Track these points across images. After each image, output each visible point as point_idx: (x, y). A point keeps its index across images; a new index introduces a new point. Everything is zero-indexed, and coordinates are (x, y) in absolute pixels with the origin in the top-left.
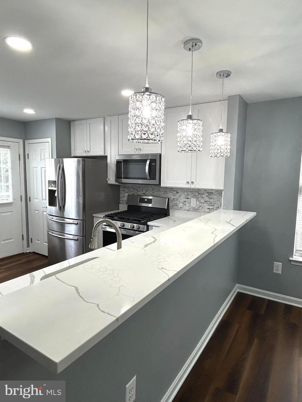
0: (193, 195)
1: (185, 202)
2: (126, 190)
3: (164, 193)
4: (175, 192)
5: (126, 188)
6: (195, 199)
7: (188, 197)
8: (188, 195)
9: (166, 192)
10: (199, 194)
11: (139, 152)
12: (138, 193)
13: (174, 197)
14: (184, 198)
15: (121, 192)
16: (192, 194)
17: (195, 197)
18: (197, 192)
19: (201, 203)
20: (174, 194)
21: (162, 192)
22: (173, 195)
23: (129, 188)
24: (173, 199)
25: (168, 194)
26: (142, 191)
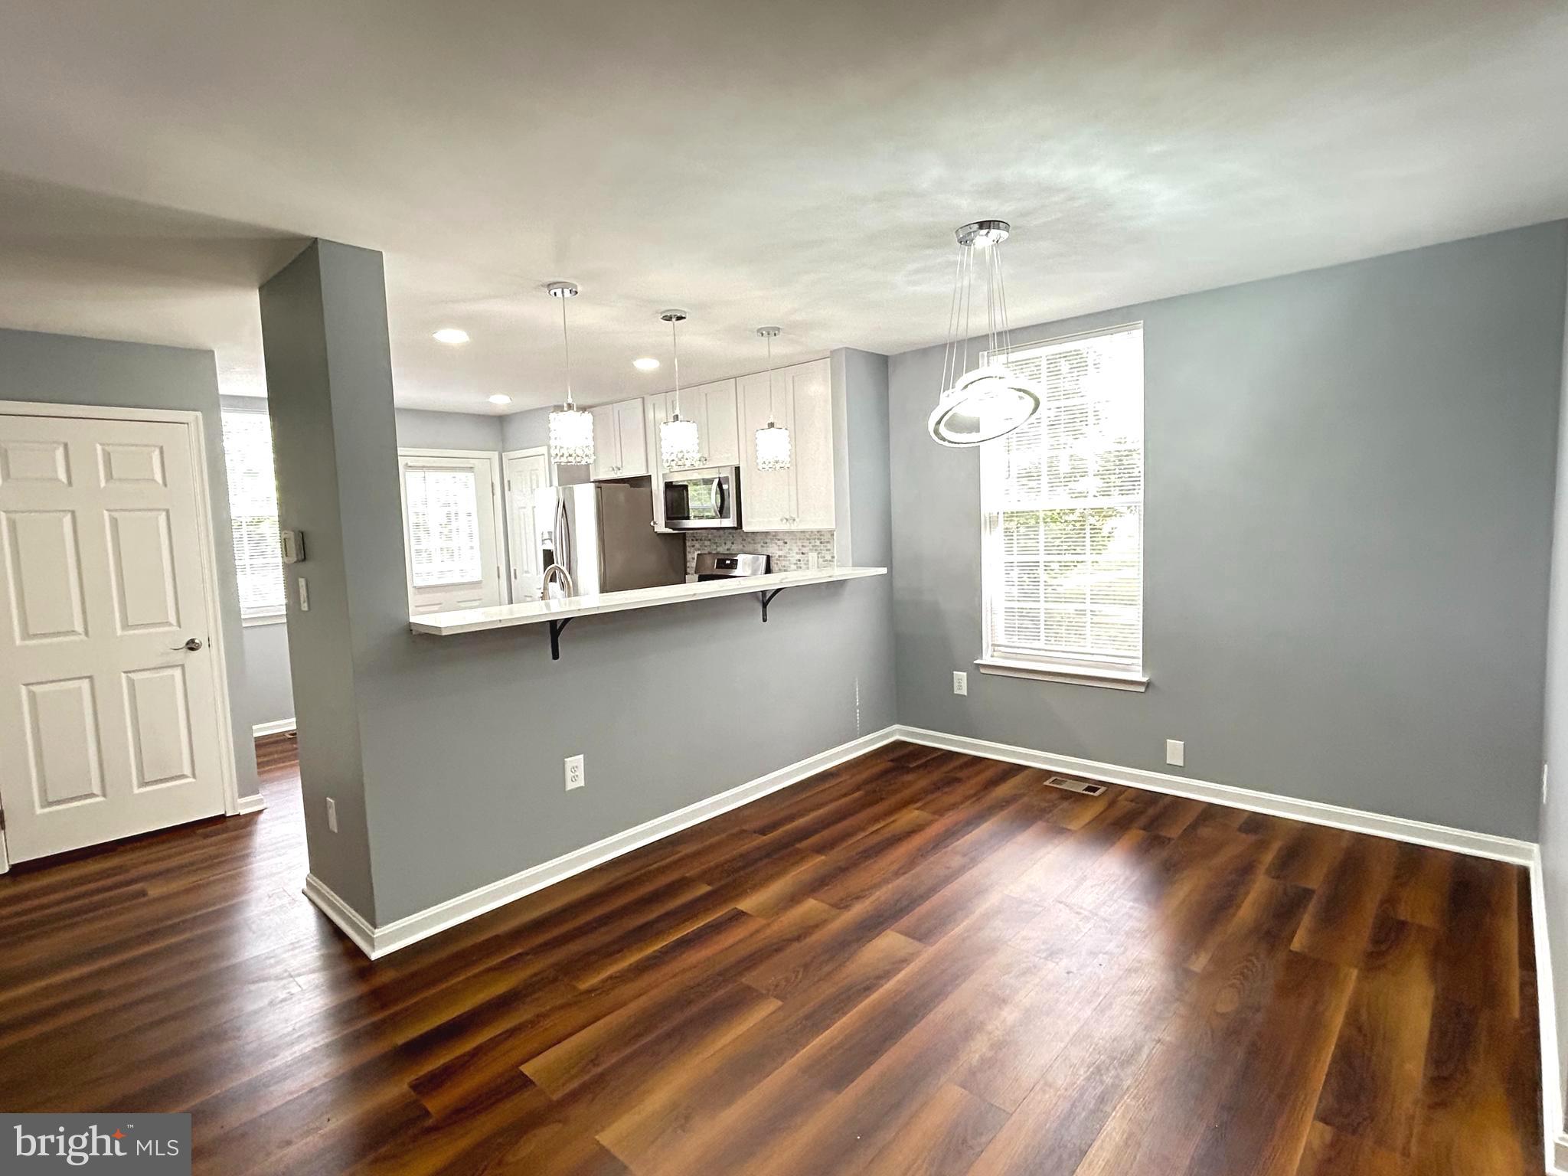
0: (813, 546)
1: (800, 560)
2: (697, 545)
3: (762, 546)
4: (780, 543)
5: (697, 540)
6: (815, 554)
7: (804, 550)
8: (803, 546)
9: (766, 543)
10: (821, 543)
11: (704, 464)
12: (719, 549)
13: (780, 553)
14: (797, 553)
15: (688, 549)
16: (810, 543)
17: (816, 550)
18: (818, 539)
19: (826, 561)
20: (779, 546)
21: (759, 543)
22: (777, 548)
23: (701, 540)
24: (780, 556)
25: (767, 547)
26: (725, 543)
